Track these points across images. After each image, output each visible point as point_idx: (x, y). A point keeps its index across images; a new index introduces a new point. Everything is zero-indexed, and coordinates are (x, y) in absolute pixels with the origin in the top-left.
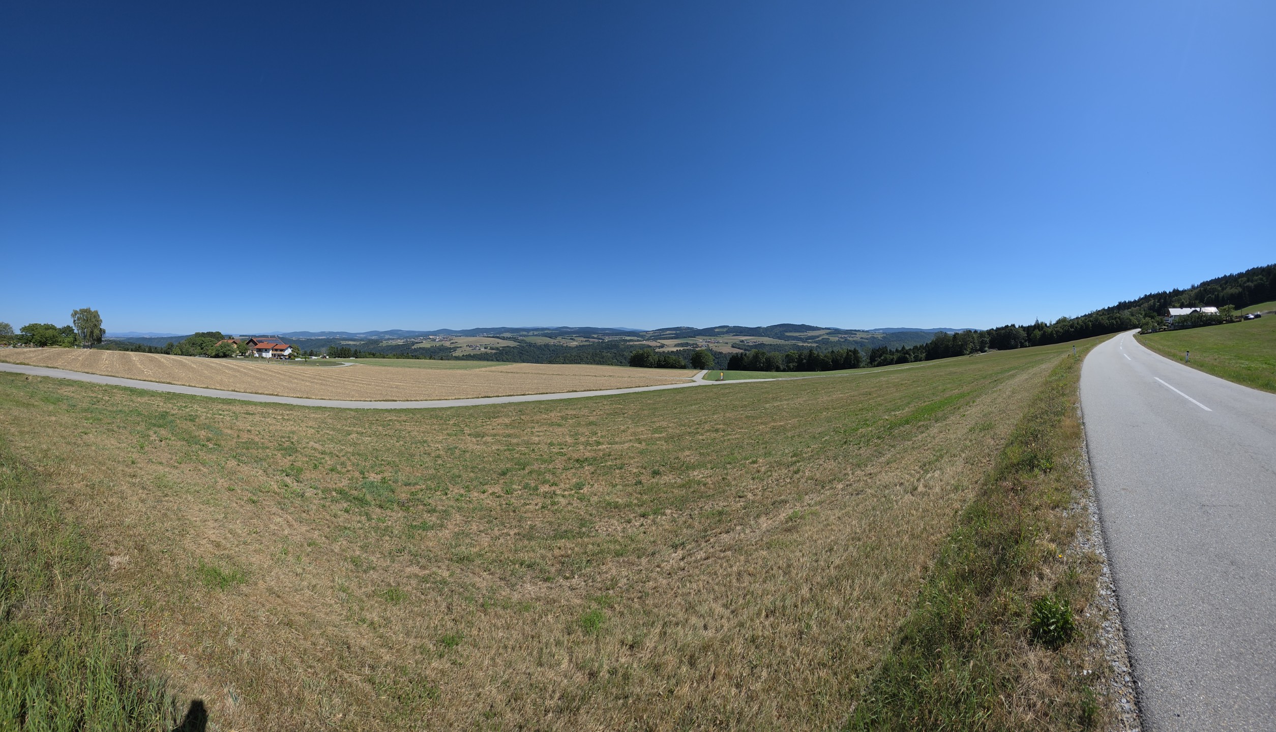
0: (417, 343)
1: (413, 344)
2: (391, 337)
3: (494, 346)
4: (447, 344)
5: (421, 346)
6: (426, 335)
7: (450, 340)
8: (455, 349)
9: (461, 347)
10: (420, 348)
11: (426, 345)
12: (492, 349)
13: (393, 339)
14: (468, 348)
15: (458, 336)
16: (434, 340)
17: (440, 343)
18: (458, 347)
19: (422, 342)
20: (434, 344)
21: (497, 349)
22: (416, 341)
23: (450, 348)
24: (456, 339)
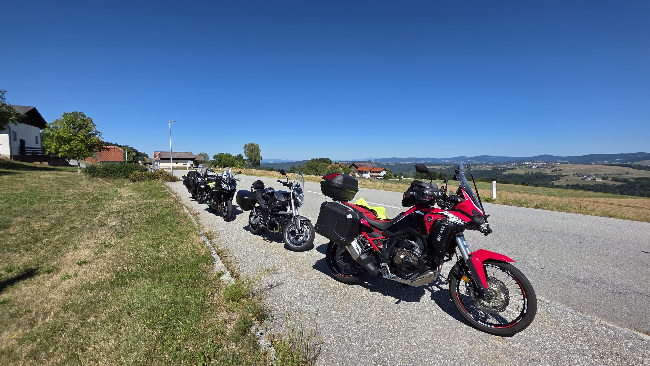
0: (509, 169)
1: (504, 170)
2: (479, 163)
3: (620, 177)
4: (548, 171)
5: (513, 173)
6: (520, 161)
7: (552, 167)
8: (558, 177)
9: (566, 176)
10: (513, 174)
11: (520, 171)
12: (615, 180)
13: (481, 165)
14: (576, 178)
15: (563, 163)
16: (530, 167)
17: (538, 170)
18: (562, 176)
19: (515, 169)
20: (530, 171)
21: (625, 180)
22: (508, 167)
23: (551, 176)
24: (559, 166)
